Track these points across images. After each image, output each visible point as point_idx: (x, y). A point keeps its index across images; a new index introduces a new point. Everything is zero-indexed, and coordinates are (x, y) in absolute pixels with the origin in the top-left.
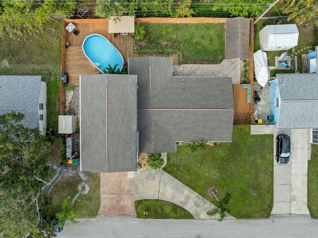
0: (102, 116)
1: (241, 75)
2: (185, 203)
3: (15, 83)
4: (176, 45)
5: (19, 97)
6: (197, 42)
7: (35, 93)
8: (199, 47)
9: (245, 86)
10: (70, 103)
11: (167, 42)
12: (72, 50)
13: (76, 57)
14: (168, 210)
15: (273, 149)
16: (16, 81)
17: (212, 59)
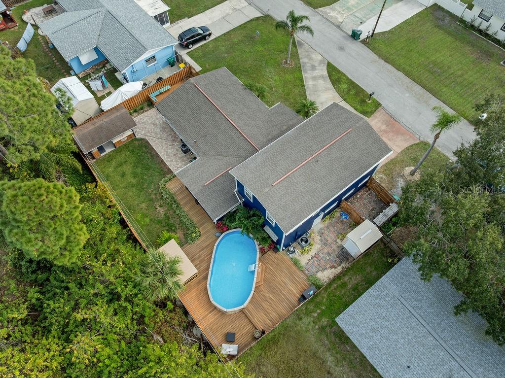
0: (311, 166)
1: (143, 112)
2: (322, 77)
3: (380, 350)
4: (154, 196)
5: (393, 322)
6: (134, 177)
7: (365, 303)
8: (139, 170)
9: (154, 99)
10: (335, 268)
11: (157, 208)
12: (261, 321)
13: (266, 307)
14: (344, 86)
15: (202, 46)
16: (376, 353)
17: (144, 149)
